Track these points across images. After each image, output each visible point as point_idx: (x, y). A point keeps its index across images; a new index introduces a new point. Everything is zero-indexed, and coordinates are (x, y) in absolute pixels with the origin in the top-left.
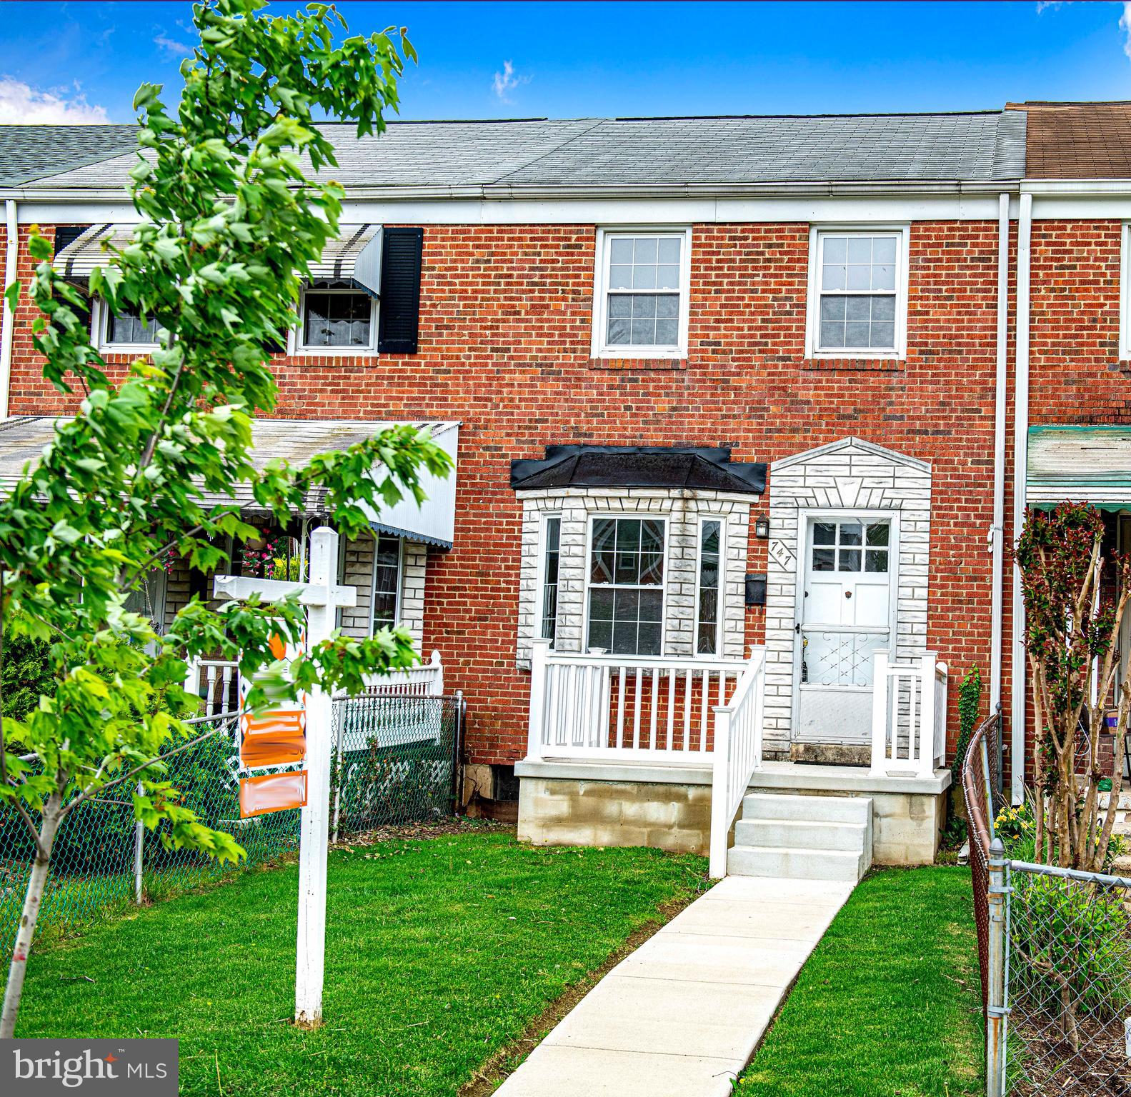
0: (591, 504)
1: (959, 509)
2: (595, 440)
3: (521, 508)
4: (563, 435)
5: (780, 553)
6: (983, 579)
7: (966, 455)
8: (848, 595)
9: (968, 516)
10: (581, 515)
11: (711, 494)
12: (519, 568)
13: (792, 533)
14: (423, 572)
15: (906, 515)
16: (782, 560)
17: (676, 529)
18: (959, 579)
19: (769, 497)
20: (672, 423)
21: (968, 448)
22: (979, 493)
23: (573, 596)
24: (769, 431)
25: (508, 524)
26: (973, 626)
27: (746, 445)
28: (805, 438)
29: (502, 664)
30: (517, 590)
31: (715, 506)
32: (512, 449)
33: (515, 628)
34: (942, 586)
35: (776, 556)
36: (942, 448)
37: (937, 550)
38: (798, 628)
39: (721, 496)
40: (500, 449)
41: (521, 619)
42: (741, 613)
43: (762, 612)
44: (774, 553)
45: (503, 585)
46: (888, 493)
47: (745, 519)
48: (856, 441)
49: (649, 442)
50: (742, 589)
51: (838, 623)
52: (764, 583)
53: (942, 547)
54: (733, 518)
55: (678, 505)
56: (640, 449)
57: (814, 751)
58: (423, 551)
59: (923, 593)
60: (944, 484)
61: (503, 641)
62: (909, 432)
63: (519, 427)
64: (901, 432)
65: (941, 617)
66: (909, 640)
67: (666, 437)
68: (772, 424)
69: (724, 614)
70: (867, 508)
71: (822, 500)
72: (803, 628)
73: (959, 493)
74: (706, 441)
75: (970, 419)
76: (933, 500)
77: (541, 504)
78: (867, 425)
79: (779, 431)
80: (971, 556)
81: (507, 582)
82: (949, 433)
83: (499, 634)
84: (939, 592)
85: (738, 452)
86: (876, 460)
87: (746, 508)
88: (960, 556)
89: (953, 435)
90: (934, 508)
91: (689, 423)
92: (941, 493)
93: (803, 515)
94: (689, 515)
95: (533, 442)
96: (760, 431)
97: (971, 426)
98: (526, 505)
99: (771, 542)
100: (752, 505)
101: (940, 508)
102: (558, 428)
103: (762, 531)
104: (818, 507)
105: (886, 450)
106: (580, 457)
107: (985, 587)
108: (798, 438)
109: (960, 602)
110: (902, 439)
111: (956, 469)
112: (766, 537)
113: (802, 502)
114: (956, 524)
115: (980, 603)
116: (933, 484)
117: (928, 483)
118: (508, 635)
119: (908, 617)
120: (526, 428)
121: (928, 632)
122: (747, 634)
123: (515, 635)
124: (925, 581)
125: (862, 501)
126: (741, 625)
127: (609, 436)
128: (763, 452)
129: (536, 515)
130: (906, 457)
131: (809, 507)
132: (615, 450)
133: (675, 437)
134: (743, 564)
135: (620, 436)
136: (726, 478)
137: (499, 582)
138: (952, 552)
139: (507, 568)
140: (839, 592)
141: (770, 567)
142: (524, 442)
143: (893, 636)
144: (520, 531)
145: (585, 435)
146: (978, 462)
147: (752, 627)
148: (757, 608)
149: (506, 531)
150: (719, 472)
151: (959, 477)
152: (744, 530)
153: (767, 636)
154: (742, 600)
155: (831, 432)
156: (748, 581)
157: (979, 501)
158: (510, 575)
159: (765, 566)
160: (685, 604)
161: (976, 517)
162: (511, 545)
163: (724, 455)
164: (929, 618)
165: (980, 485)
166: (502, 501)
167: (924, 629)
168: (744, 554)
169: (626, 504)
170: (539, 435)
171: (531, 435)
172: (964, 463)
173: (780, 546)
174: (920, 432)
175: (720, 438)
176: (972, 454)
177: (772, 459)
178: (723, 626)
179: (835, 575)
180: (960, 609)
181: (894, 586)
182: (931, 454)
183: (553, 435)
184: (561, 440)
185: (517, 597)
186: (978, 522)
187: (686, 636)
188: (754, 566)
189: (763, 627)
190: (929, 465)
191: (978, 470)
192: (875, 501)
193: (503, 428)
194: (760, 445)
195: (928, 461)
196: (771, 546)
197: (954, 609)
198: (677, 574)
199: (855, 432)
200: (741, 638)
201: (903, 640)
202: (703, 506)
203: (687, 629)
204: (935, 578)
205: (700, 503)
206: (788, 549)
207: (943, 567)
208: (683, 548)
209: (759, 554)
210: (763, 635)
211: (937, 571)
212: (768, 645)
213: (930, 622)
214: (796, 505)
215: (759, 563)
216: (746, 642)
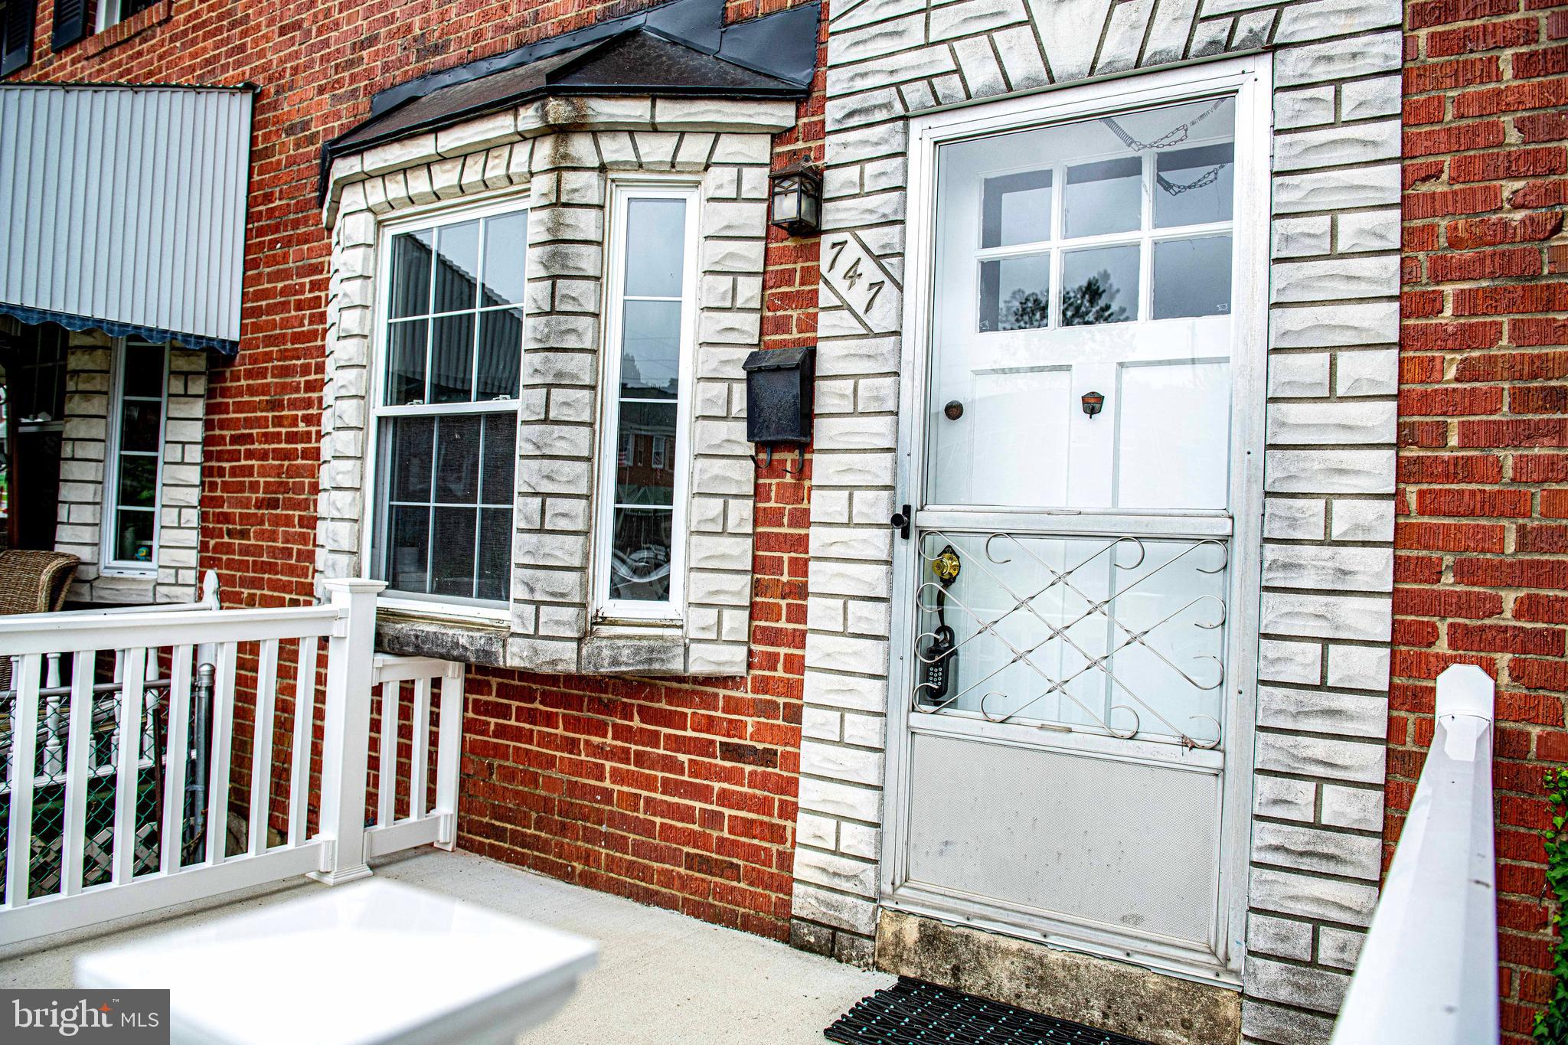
0: (377, 194)
2: (451, 54)
4: (399, 63)
5: (852, 275)
8: (1092, 404)
11: (634, 110)
12: (322, 384)
13: (889, 204)
14: (198, 409)
15: (1295, 65)
16: (858, 297)
17: (539, 226)
18: (1552, 299)
19: (822, 102)
25: (313, 286)
30: (319, 436)
31: (656, 149)
33: (315, 523)
35: (841, 285)
37: (1439, 187)
38: (904, 518)
39: (669, 112)
42: (743, 475)
43: (803, 471)
44: (836, 277)
45: (302, 427)
47: (757, 180)
49: (549, 26)
50: (738, 397)
52: (807, 374)
53: (1463, 171)
54: (719, 180)
55: (545, 152)
56: (531, 46)
57: (951, 950)
58: (200, 363)
59: (1382, 369)
61: (300, 553)
63: (337, 68)
65: (1465, 470)
66: (1316, 565)
69: (695, 477)
70: (1138, 71)
71: (982, 77)
72: (918, 518)
81: (307, 420)
83: (294, 538)
84: (1452, 363)
87: (759, 149)
88: (1556, 196)
90: (1419, 16)
93: (922, 138)
94: (571, 180)
95: (355, 93)
99: (826, 241)
100: (779, 136)
101: (1448, 10)
103: (787, 206)
104: (970, 103)
112: (813, 229)
113: (917, 95)
114: (1525, 66)
119: (1310, 471)
120: (347, 65)
121: (1402, 536)
122: (758, 540)
123: (314, 540)
124: (1384, 321)
125: (1120, 49)
126: (742, 512)
127: (477, 37)
131: (939, 107)
134: (750, 323)
135: (496, 30)
137: (295, 420)
138: (1510, 187)
139: (308, 386)
140: (1059, 395)
141: (826, 324)
142: (341, 99)
143: (1245, 548)
145: (436, 49)
147: (777, 517)
148: (789, 458)
150: (691, 57)
152: (755, 218)
153: (814, 549)
156: (758, 372)
158: (310, 403)
159: (811, 323)
160: (561, 448)
162: (315, 335)
163: (710, 9)
164: (1404, 472)
167: (1381, 520)
168: (751, 289)
169: (441, 179)
170: (364, 74)
171: (352, 79)
173: (852, 251)
178: (693, 515)
179: (1050, 340)
181: (1250, 350)
183: (385, 68)
184: (398, 74)
187: (565, 549)
188: (782, 326)
189: (802, 518)
192: (1169, 37)
193: (315, 77)
196: (826, 254)
197: (1523, 434)
200: (741, 552)
201: (1286, 566)
202: (615, 149)
203: (563, 524)
204: (1432, 304)
205: (605, 142)
206: (877, 258)
207: (1468, 254)
208: (554, 278)
209: (797, 287)
210: (802, 543)
211: (1440, 274)
212: (818, 577)
213: (1412, 491)
214: (899, 109)
215: (795, 314)
216: (757, 565)
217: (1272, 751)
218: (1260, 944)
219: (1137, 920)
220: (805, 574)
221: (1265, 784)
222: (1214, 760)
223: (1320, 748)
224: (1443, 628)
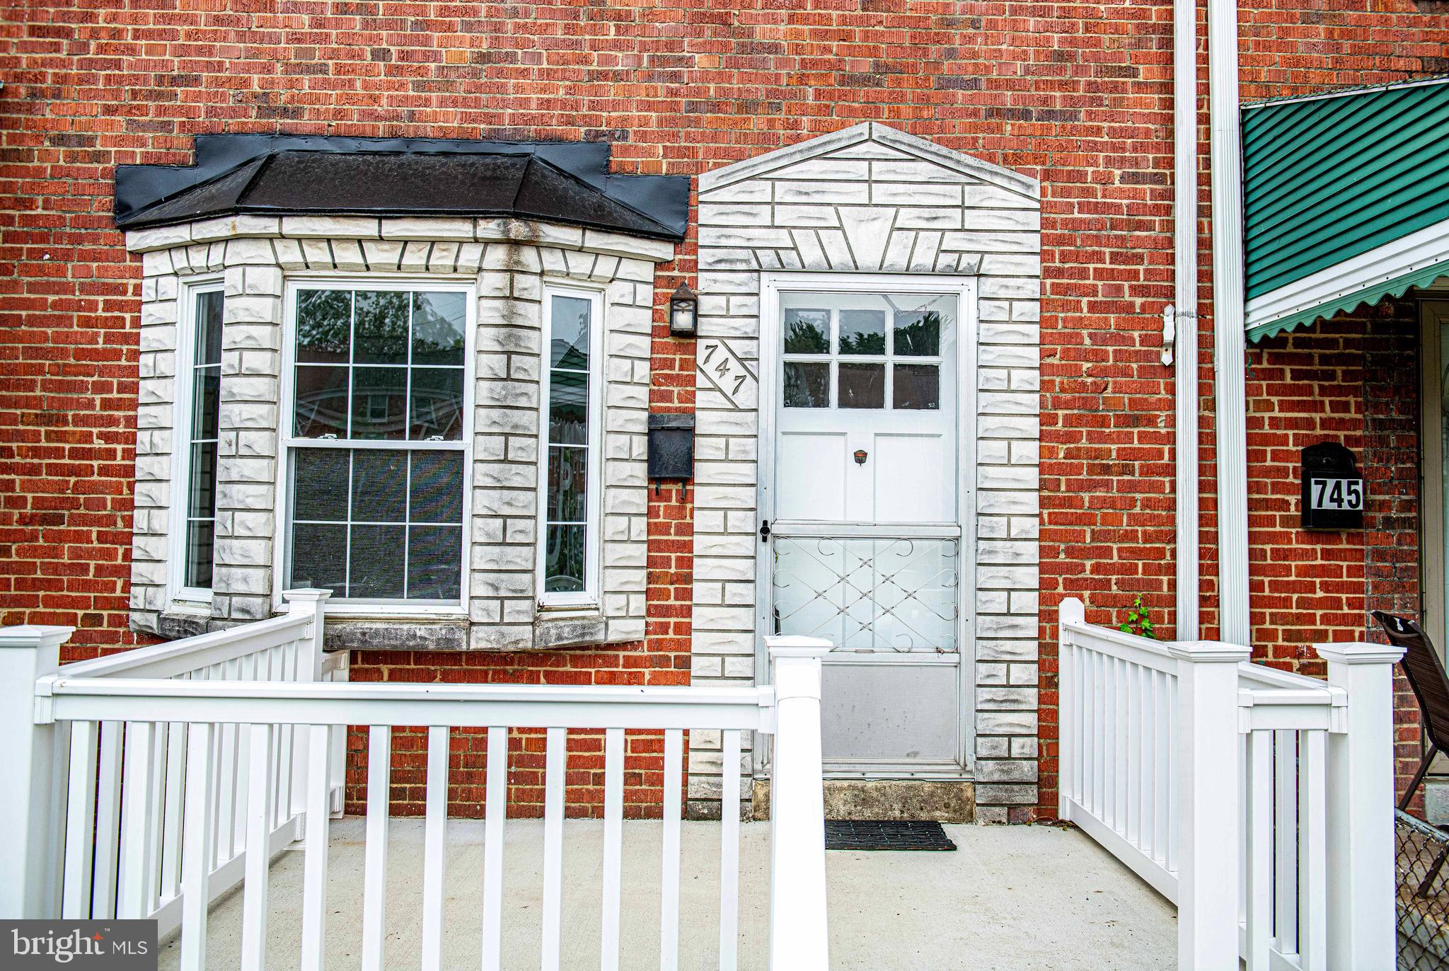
0: (290, 254)
1: (1099, 274)
2: (307, 122)
3: (138, 273)
4: (234, 113)
5: (723, 368)
6: (1152, 421)
7: (1109, 162)
8: (861, 457)
9: (1119, 289)
10: (269, 279)
11: (571, 235)
12: (134, 405)
13: (748, 326)
15: (989, 287)
16: (727, 383)
17: (493, 311)
18: (1104, 422)
19: (695, 248)
20: (479, 88)
21: (1114, 148)
22: (1140, 242)
23: (249, 468)
24: (693, 107)
25: (109, 306)
26: (1134, 519)
27: (643, 136)
28: (771, 123)
29: (97, 620)
30: (131, 454)
31: (580, 264)
32: (118, 141)
33: (127, 538)
34: (1070, 438)
35: (715, 376)
36: (1062, 148)
37: (1055, 360)
38: (765, 530)
39: (594, 240)
40: (90, 141)
41: (140, 518)
42: (639, 500)
43: (686, 497)
44: (710, 368)
45: (98, 444)
46: (951, 241)
47: (646, 294)
48: (879, 130)
49: (429, 128)
50: (640, 447)
51: (840, 518)
52: (690, 432)
53: (1066, 354)
54: (619, 291)
55: (497, 256)
56: (409, 141)
59: (1031, 451)
60: (1065, 223)
61: (99, 569)
62: (991, 113)
63: (135, 94)
64: (975, 113)
65: (1068, 502)
66: (1003, 551)
67: (466, 118)
68: (698, 92)
69: (603, 502)
70: (907, 272)
71: (812, 255)
72: (774, 529)
73: (1097, 240)
74: (556, 128)
75: (1115, 88)
76: (1045, 256)
77: (180, 259)
78: (902, 98)
79: (716, 107)
80: (1126, 373)
81: (107, 437)
82: (1073, 116)
83: (90, 554)
84: (1062, 450)
85: (625, 151)
86: (923, 170)
87: (647, 272)
88: (1105, 372)
89: (1082, 121)
90: (1047, 273)
91: (518, 88)
92: (1060, 240)
93: (770, 286)
94: (521, 281)
95: (166, 126)
96: (674, 107)
97: (1117, 102)
98: (151, 265)
99: (702, 344)
100: (660, 264)
101: (1059, 273)
102: (223, 97)
103: (683, 320)
104: (804, 270)
105: (944, 151)
106: (272, 158)
107: (1157, 438)
108: (757, 123)
109: (1106, 469)
110: (975, 128)
111: (1088, 192)
112: (691, 335)
113: (767, 258)
114: (1093, 307)
115: (1147, 471)
116: (1045, 223)
117: (1034, 220)
118: (111, 555)
119: (1000, 503)
120: (151, 95)
121: (1043, 535)
122: (652, 545)
123: (127, 556)
124: (1033, 427)
125: (897, 257)
126: (640, 525)
127: (339, 114)
128: (681, 153)
129: (170, 286)
130: (987, 165)
131: (783, 269)
132: (353, 145)
133: (489, 118)
134: (643, 394)
135: (364, 115)
136: (600, 207)
137: (88, 437)
138: (1086, 366)
139: (107, 404)
140: (842, 452)
141: (701, 399)
142: (144, 127)
143: (967, 544)
144: (137, 323)
145: (285, 112)
146: (1135, 178)
147: (665, 529)
148: (674, 488)
149: (105, 322)
150: (586, 194)
151: (1096, 208)
152: (644, 320)
153: (697, 550)
154: (641, 470)
155: (827, 110)
156: (655, 430)
157: (1139, 259)
158: (113, 421)
159: (691, 397)
160: (517, 482)
161: (1135, 291)
162: (117, 355)
163: (598, 159)
164: (1043, 503)
165: (1140, 226)
166: (95, 256)
167: (1032, 527)
168: (643, 370)
169: (376, 254)
170: (179, 111)
171: (161, 111)
172: (1105, 180)
173: (721, 354)
174: (1013, 114)
175: (587, 120)
176: (1123, 161)
177: (700, 168)
178: (601, 529)
179: (832, 416)
180: (1107, 485)
181: (968, 437)
182: (1036, 159)
183: (211, 112)
184: (233, 123)
185: (130, 471)
186: (1139, 301)
187: (518, 557)
188: (666, 397)
189: (688, 529)
190: (1036, 183)
191: (1135, 194)
192: (924, 258)
193: (97, 95)
194: (675, 136)
195: (1032, 174)
196: (702, 353)
197: (1092, 486)
198: (496, 414)
199: (877, 114)
200: (639, 553)
201: (990, 552)
202: (553, 261)
203: (520, 538)
204: (1052, 420)
205: (545, 254)
206: (740, 360)
207: (1068, 396)
208: (509, 354)
209: (676, 371)
210: (688, 546)
211: (1057, 404)
212: (700, 569)
213: (1045, 512)
214: (755, 266)
215: (676, 390)
216: (651, 562)
217: (985, 650)
218: (983, 752)
219: (915, 754)
220: (691, 567)
221: (983, 668)
222: (955, 658)
223: (1008, 646)
224: (1061, 580)
